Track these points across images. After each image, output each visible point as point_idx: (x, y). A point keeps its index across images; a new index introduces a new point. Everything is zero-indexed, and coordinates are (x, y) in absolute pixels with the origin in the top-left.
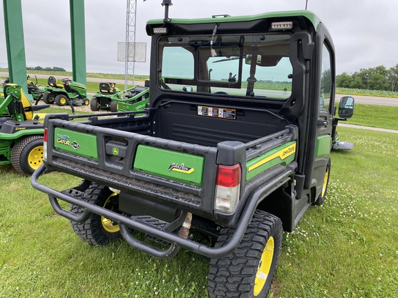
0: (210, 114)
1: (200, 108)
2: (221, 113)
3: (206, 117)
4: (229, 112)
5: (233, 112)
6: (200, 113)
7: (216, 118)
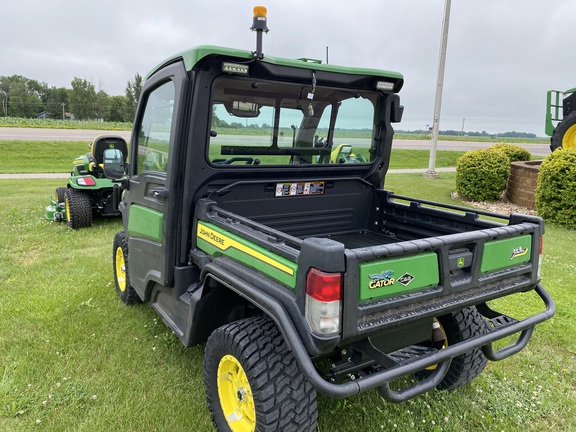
0: (293, 193)
1: (279, 186)
2: (307, 189)
3: (287, 199)
4: (317, 186)
5: (322, 185)
6: (279, 194)
7: (300, 195)
